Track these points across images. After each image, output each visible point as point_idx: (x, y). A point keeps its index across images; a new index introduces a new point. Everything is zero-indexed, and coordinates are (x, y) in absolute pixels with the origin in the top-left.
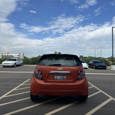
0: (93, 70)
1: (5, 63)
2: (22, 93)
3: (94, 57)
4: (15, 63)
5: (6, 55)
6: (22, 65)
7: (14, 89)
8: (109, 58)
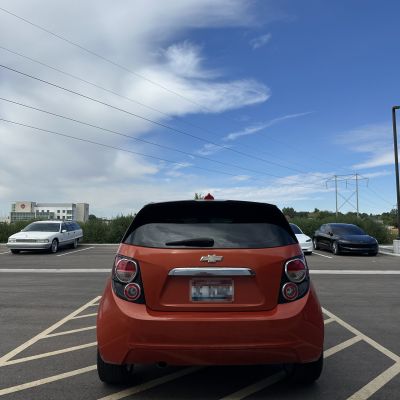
0: (330, 257)
1: (18, 241)
2: (69, 350)
3: (334, 211)
4: (56, 239)
5: (27, 210)
6: (79, 247)
7: (43, 335)
8: (384, 214)
